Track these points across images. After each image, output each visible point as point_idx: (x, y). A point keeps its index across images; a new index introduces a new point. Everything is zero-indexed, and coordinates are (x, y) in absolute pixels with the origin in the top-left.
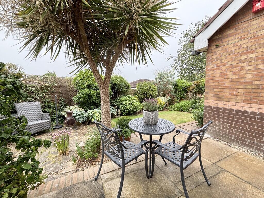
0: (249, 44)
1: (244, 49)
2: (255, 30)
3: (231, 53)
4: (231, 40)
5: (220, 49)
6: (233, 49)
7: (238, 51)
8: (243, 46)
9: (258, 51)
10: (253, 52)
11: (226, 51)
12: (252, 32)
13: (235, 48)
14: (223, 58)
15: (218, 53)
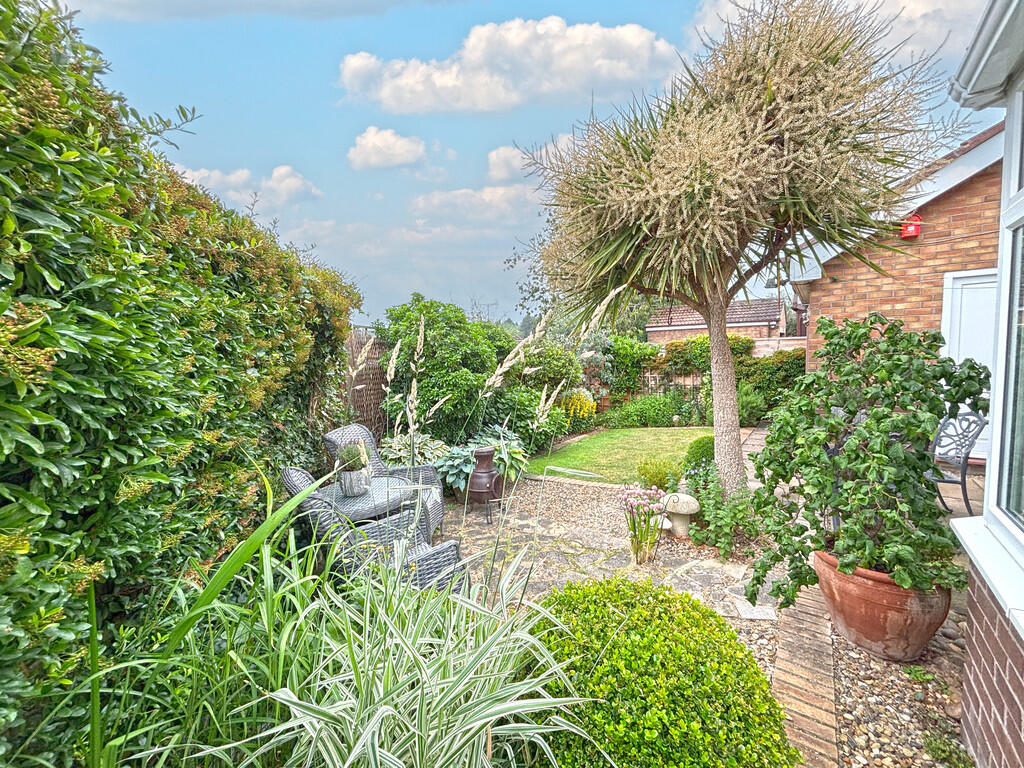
0: (895, 287)
1: (887, 294)
2: (903, 266)
3: (863, 297)
4: (861, 274)
5: (840, 285)
6: (864, 291)
7: (875, 295)
8: (885, 288)
9: (909, 300)
10: (902, 301)
11: (852, 292)
12: (898, 267)
13: (870, 289)
14: (848, 303)
15: (835, 292)
